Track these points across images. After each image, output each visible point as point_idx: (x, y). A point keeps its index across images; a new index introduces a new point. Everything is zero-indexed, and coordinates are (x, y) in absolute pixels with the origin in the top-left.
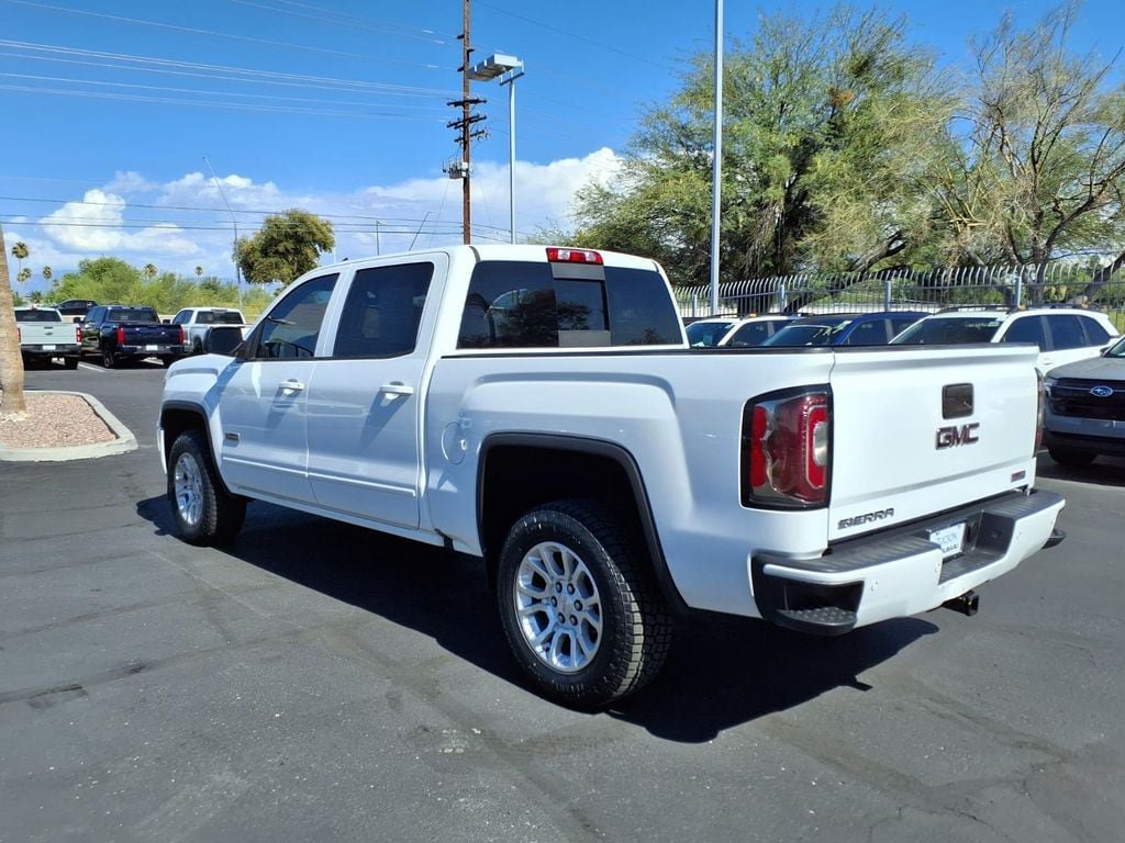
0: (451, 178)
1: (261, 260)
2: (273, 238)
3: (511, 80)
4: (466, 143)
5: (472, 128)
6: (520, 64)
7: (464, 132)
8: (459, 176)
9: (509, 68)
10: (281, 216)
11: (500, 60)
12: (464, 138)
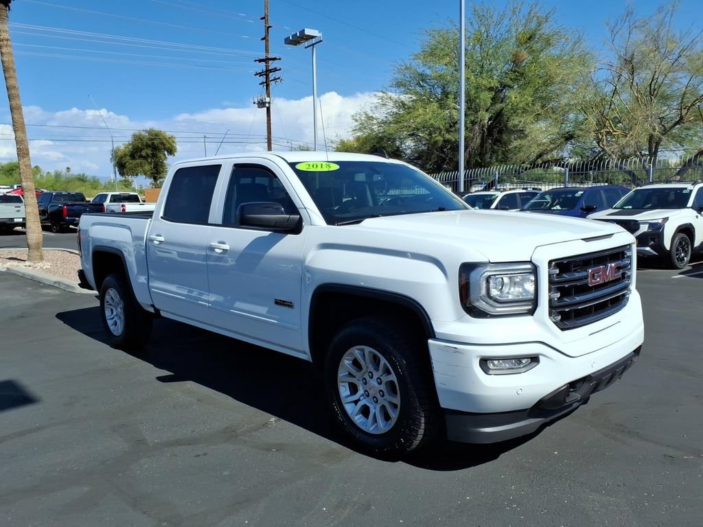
0: (259, 107)
1: (131, 161)
2: (138, 147)
3: (313, 45)
4: (268, 86)
5: (272, 76)
6: (320, 35)
7: (266, 79)
8: (264, 106)
9: (313, 37)
10: (143, 133)
11: (308, 32)
12: (266, 82)
